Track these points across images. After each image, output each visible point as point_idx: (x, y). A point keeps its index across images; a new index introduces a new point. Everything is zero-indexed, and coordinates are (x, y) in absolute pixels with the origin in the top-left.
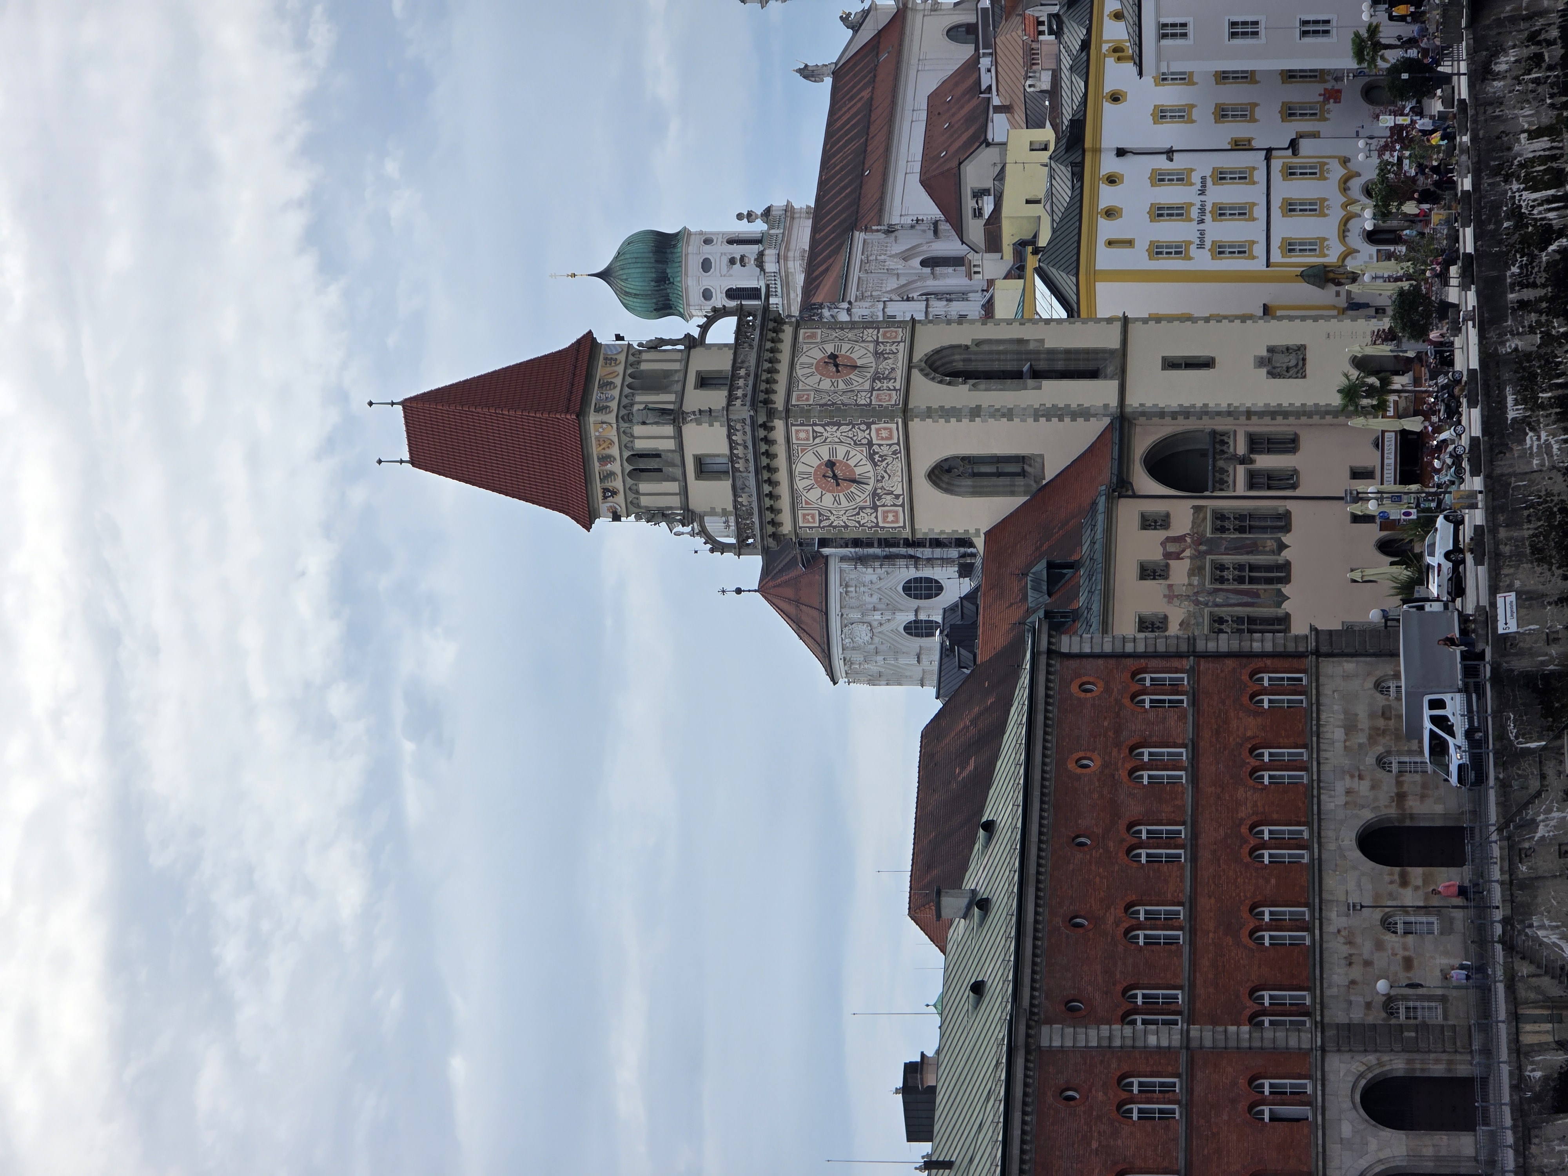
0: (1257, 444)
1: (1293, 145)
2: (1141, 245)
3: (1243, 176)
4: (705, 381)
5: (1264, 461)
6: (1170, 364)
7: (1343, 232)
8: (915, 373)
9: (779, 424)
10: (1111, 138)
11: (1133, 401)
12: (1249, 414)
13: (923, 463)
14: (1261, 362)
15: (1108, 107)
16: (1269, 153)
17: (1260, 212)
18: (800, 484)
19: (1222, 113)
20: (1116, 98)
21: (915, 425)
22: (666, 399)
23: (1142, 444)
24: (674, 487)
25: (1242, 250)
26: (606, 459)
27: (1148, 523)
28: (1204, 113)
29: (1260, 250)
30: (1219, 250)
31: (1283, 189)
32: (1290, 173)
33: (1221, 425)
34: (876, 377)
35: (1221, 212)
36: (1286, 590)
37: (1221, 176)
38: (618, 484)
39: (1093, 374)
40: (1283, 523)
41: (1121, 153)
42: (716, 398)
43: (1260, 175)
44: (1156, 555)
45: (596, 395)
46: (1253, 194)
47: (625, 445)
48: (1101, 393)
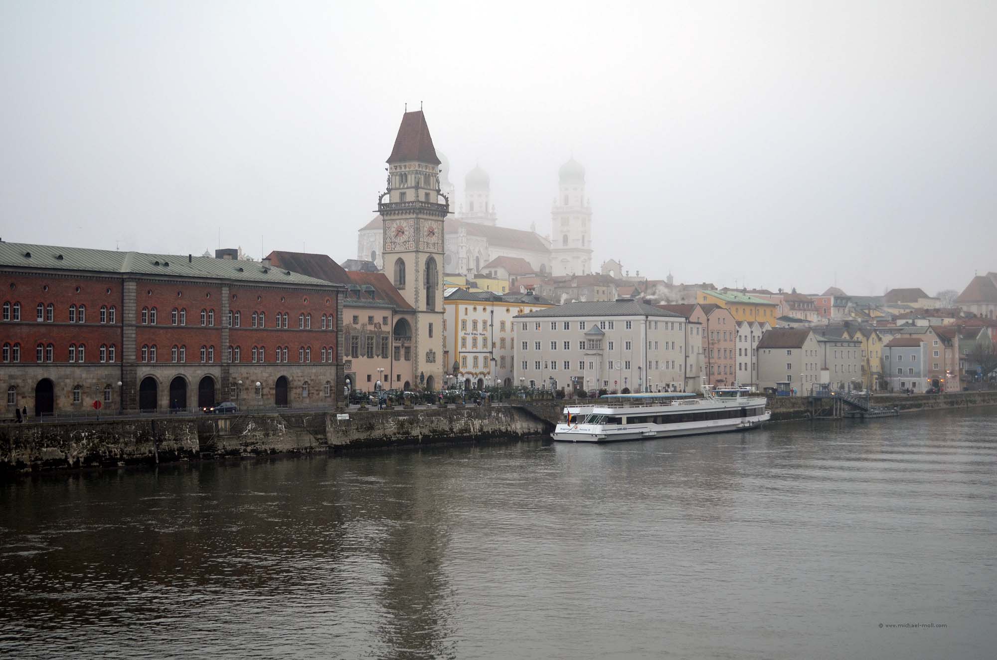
0: (408, 349)
1: (493, 359)
2: (465, 317)
3: (485, 345)
4: (427, 195)
5: (402, 352)
6: (431, 325)
7: (469, 373)
8: (428, 255)
9: (414, 216)
10: (496, 309)
11: (420, 315)
12: (416, 347)
13: (403, 256)
14: (431, 350)
15: (505, 308)
16: (491, 353)
17: (475, 350)
18: (398, 222)
19: (503, 340)
20: (508, 310)
21: (414, 254)
22: (422, 184)
23: (408, 317)
24: (397, 186)
25: (464, 345)
26: (405, 166)
27: (385, 319)
28: (503, 335)
29: (464, 350)
30: (464, 339)
31: (481, 357)
32: (486, 358)
33: (413, 339)
34: (428, 243)
35: (475, 340)
36: (365, 357)
37: (485, 340)
38: (398, 170)
39: (428, 304)
40: (385, 356)
41: (492, 312)
42: (422, 198)
43: (485, 350)
44: (376, 321)
45: (424, 164)
46: (480, 347)
47: (409, 172)
48: (422, 306)
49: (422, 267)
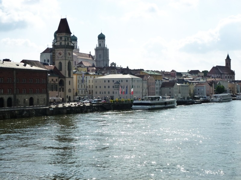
2: (79, 79)
4: (68, 43)
5: (62, 89)
7: (80, 95)
11: (67, 78)
13: (61, 61)
14: (70, 89)
15: (90, 76)
16: (86, 89)
21: (64, 60)
23: (63, 79)
26: (61, 35)
27: (56, 80)
28: (89, 84)
30: (79, 85)
36: (51, 91)
37: (85, 86)
39: (69, 75)
40: (57, 90)
41: (86, 77)
45: (67, 34)
46: (83, 88)
47: (63, 36)
48: (67, 76)
49: (67, 64)
